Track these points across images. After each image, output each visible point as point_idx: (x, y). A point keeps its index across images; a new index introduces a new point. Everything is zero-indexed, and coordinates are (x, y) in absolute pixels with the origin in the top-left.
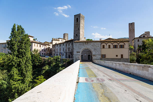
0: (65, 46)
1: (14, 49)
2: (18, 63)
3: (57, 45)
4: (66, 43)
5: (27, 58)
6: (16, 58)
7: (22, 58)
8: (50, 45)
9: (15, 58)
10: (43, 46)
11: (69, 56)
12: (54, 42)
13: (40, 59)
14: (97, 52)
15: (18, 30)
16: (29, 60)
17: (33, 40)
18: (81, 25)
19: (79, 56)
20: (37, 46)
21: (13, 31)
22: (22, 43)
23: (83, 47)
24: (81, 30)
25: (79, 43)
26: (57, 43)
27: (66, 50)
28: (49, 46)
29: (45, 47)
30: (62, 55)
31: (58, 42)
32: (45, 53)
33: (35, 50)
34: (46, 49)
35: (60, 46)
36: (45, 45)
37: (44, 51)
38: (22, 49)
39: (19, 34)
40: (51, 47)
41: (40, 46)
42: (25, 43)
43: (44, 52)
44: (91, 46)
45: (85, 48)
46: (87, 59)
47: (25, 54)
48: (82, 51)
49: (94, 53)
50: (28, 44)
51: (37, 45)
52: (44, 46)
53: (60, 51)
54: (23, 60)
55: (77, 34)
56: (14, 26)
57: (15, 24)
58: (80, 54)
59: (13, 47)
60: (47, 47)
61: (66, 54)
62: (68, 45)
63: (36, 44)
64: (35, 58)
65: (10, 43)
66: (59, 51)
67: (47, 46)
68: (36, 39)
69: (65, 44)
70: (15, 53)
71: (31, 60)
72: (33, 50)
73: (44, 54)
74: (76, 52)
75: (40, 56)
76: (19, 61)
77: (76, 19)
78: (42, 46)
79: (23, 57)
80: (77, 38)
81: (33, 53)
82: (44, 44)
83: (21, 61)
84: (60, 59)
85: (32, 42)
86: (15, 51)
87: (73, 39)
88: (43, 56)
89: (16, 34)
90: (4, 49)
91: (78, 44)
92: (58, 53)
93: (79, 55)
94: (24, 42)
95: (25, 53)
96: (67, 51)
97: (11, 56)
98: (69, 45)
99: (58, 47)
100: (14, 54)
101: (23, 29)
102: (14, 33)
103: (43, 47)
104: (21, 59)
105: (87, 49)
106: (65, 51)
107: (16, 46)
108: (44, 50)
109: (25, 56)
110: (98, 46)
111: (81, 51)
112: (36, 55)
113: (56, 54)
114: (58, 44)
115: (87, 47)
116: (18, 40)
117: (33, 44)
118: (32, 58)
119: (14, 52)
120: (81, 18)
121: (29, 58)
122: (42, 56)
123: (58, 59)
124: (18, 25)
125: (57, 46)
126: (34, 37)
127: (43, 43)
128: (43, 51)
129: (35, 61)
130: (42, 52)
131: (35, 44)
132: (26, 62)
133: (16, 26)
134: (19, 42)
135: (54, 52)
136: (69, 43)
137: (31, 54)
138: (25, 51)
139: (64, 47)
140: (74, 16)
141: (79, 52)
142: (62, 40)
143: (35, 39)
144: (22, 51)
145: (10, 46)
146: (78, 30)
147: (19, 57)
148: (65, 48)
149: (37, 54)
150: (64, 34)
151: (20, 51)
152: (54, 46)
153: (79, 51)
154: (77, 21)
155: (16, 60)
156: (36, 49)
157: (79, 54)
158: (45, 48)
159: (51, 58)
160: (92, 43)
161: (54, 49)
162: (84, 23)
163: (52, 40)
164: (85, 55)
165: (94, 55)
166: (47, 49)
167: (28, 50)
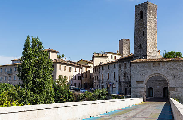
0: (118, 69)
1: (27, 78)
2: (34, 101)
3: (103, 67)
4: (120, 63)
5: (47, 93)
6: (31, 94)
7: (39, 93)
8: (89, 67)
9: (29, 92)
10: (76, 69)
11: (126, 89)
12: (97, 62)
13: (70, 94)
14: (178, 81)
15: (33, 46)
16: (50, 96)
17: (57, 59)
18: (150, 25)
19: (142, 90)
20: (65, 70)
21: (25, 49)
22: (39, 68)
23: (149, 71)
24: (149, 36)
25: (140, 65)
26: (102, 64)
27: (119, 77)
28: (88, 69)
29: (80, 70)
30: (112, 87)
31: (104, 61)
32: (79, 84)
33: (60, 79)
34: (83, 74)
35: (108, 69)
36: (80, 68)
37: (79, 79)
38: (39, 78)
39: (35, 52)
40: (92, 72)
41: (71, 70)
42: (44, 68)
43: (77, 82)
44: (166, 70)
45: (153, 73)
46: (162, 96)
47: (44, 87)
48: (147, 80)
49: (171, 84)
50: (49, 69)
51: (65, 67)
52: (78, 69)
53: (108, 78)
54: (40, 97)
55: (141, 45)
56: (27, 40)
57: (28, 37)
58: (144, 85)
59: (26, 75)
60: (85, 71)
61: (120, 85)
62: (123, 67)
63: (63, 66)
64: (60, 93)
65: (22, 68)
66: (105, 78)
67: (85, 68)
68: (63, 56)
69: (117, 65)
70: (29, 85)
71: (54, 97)
72: (57, 77)
73: (77, 85)
74: (136, 83)
75: (70, 88)
76: (35, 98)
77: (139, 13)
78: (74, 69)
79: (41, 91)
80: (142, 52)
81: (57, 84)
82: (78, 64)
83: (37, 99)
84: (106, 95)
85: (56, 63)
86: (29, 82)
87: (133, 56)
88: (76, 90)
89: (30, 53)
90: (9, 76)
91: (138, 66)
92: (105, 84)
93: (142, 88)
94: (43, 65)
95: (44, 84)
96: (122, 79)
97: (24, 91)
98: (125, 67)
99: (104, 71)
100: (27, 87)
101: (41, 44)
102: (27, 52)
103: (76, 71)
104: (38, 95)
105: (157, 75)
106: (117, 78)
107: (30, 73)
108: (78, 77)
109: (45, 89)
110: (182, 69)
111: (145, 79)
112: (63, 88)
113: (101, 86)
114: (104, 65)
115: (157, 72)
116: (34, 64)
117: (58, 66)
118: (56, 94)
119: (27, 84)
120: (148, 11)
121: (51, 94)
122: (74, 89)
123: (103, 95)
124: (33, 38)
125: (103, 69)
126: (58, 51)
127: (75, 63)
128: (76, 79)
129: (61, 99)
130: (74, 81)
131: (60, 66)
132: (46, 100)
133: (31, 40)
134: (34, 66)
135: (96, 81)
136: (125, 64)
137: (54, 86)
138: (43, 81)
139: (116, 72)
140: (136, 7)
141: (142, 82)
142: (113, 55)
143: (61, 55)
144: (39, 82)
145: (22, 73)
146: (144, 35)
147: (35, 92)
148: (118, 73)
149: (65, 85)
150: (121, 42)
151: (37, 81)
152: (97, 69)
153: (140, 80)
154: (141, 17)
155: (31, 96)
156: (62, 76)
157: (141, 85)
158: (80, 73)
159: (89, 93)
160: (168, 64)
161: (96, 75)
162: (155, 20)
163: (93, 58)
164: (158, 87)
165: (173, 89)
166: (84, 76)
167: (49, 79)
